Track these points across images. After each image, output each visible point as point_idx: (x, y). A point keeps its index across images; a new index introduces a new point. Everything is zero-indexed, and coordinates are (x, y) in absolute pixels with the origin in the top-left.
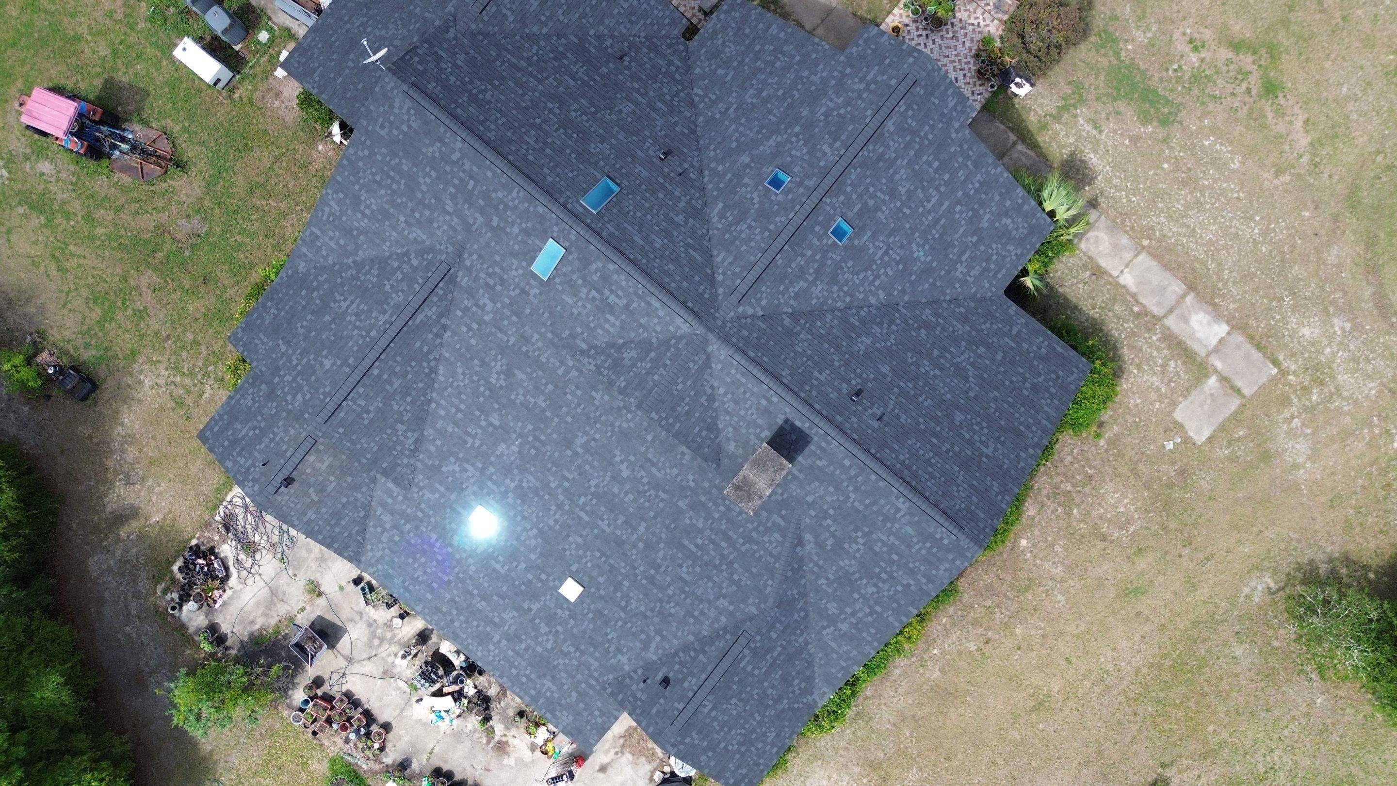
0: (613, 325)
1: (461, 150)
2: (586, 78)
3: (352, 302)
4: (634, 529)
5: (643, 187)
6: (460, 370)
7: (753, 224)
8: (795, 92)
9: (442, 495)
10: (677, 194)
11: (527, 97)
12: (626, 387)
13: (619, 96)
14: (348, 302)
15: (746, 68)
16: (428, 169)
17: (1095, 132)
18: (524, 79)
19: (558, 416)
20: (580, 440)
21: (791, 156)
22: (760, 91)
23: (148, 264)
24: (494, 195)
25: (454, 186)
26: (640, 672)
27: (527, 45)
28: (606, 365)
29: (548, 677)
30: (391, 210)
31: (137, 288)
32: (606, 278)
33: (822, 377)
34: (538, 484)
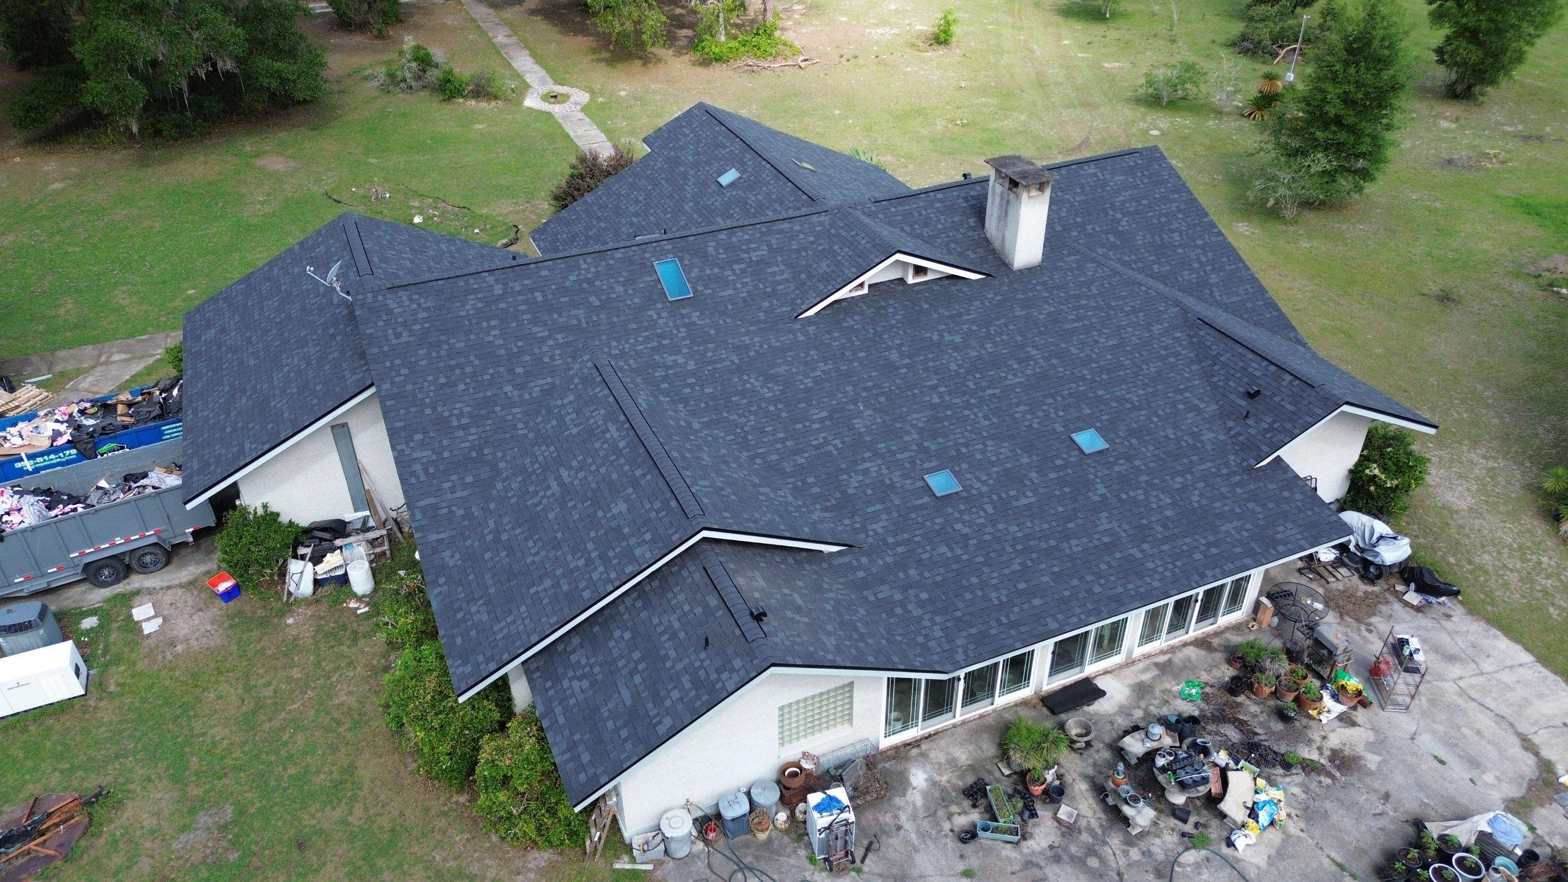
0: (782, 272)
1: (497, 281)
4: (1031, 358)
9: (888, 511)
16: (485, 325)
19: (852, 361)
20: (894, 356)
22: (636, 202)
24: (568, 284)
25: (524, 313)
29: (1218, 522)
30: (489, 393)
32: (730, 248)
34: (928, 413)
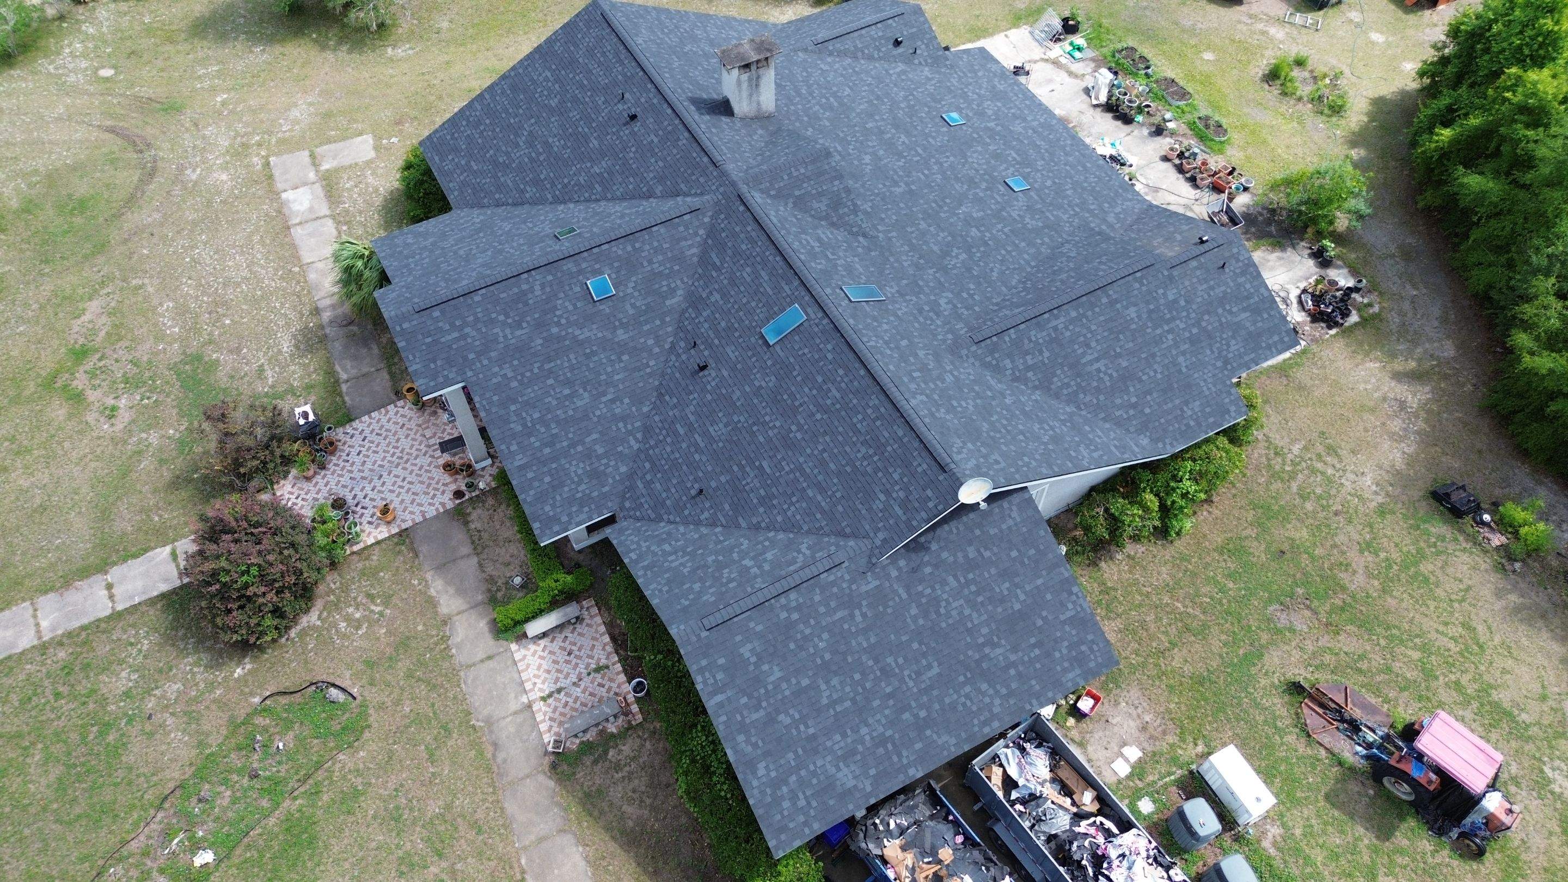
0: (824, 233)
1: (914, 398)
2: (748, 469)
4: (877, 127)
5: (737, 334)
6: (995, 274)
7: (645, 264)
10: (706, 325)
11: (820, 448)
12: (835, 178)
13: (721, 444)
14: (1096, 366)
15: (571, 435)
16: (959, 409)
17: (266, 367)
18: (816, 471)
19: (912, 211)
20: (898, 190)
21: (575, 305)
23: (1353, 597)
24: (896, 356)
25: (935, 384)
26: (916, 61)
27: (798, 517)
28: (846, 210)
30: (1017, 412)
31: (1370, 575)
32: (813, 256)
33: (653, 137)
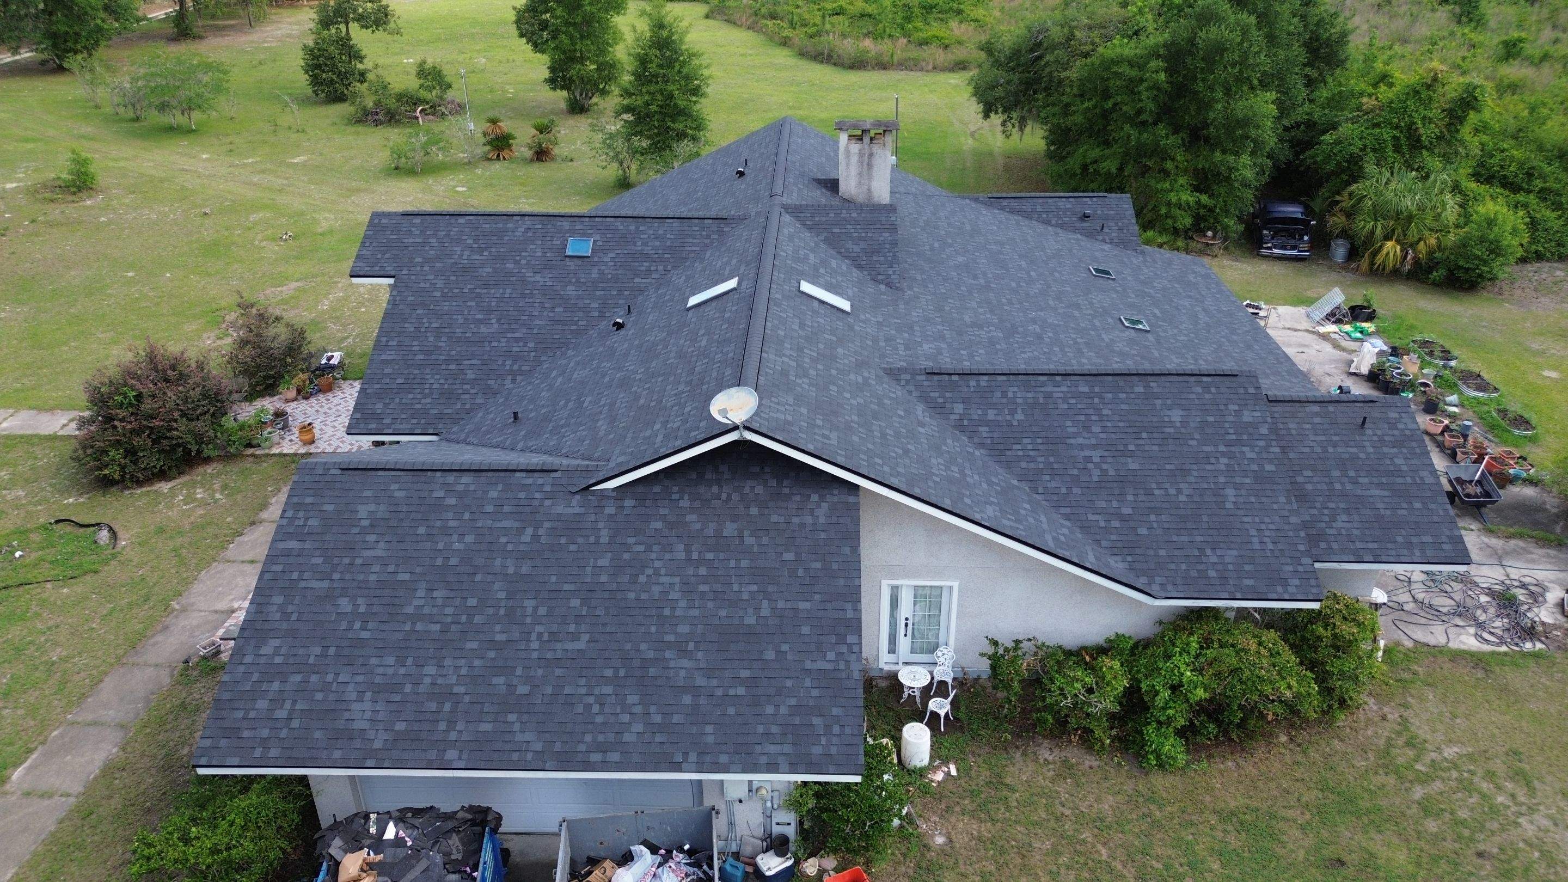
2: (570, 404)
3: (1082, 447)
5: (670, 304)
8: (466, 290)
10: (653, 300)
11: (647, 386)
12: (887, 230)
14: (1087, 453)
15: (453, 353)
18: (624, 405)
21: (543, 253)
22: (480, 322)
26: (1100, 238)
28: (882, 258)
33: (743, 185)
